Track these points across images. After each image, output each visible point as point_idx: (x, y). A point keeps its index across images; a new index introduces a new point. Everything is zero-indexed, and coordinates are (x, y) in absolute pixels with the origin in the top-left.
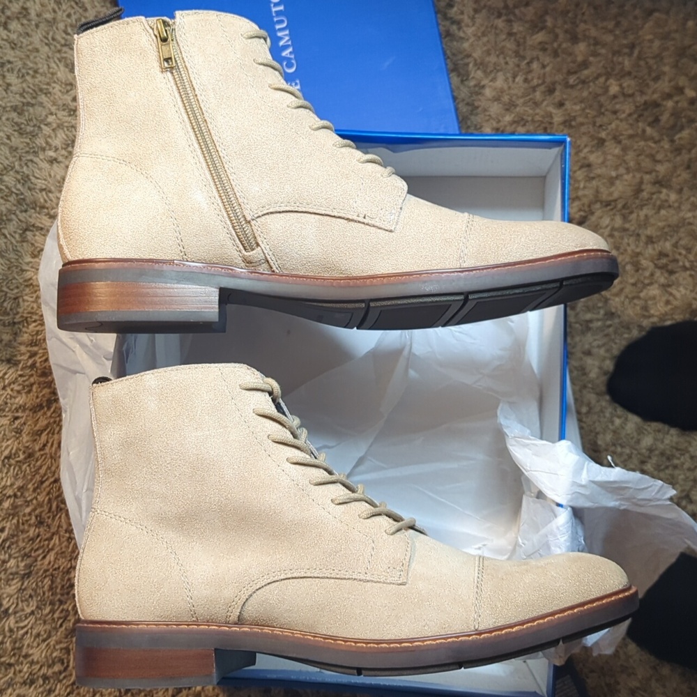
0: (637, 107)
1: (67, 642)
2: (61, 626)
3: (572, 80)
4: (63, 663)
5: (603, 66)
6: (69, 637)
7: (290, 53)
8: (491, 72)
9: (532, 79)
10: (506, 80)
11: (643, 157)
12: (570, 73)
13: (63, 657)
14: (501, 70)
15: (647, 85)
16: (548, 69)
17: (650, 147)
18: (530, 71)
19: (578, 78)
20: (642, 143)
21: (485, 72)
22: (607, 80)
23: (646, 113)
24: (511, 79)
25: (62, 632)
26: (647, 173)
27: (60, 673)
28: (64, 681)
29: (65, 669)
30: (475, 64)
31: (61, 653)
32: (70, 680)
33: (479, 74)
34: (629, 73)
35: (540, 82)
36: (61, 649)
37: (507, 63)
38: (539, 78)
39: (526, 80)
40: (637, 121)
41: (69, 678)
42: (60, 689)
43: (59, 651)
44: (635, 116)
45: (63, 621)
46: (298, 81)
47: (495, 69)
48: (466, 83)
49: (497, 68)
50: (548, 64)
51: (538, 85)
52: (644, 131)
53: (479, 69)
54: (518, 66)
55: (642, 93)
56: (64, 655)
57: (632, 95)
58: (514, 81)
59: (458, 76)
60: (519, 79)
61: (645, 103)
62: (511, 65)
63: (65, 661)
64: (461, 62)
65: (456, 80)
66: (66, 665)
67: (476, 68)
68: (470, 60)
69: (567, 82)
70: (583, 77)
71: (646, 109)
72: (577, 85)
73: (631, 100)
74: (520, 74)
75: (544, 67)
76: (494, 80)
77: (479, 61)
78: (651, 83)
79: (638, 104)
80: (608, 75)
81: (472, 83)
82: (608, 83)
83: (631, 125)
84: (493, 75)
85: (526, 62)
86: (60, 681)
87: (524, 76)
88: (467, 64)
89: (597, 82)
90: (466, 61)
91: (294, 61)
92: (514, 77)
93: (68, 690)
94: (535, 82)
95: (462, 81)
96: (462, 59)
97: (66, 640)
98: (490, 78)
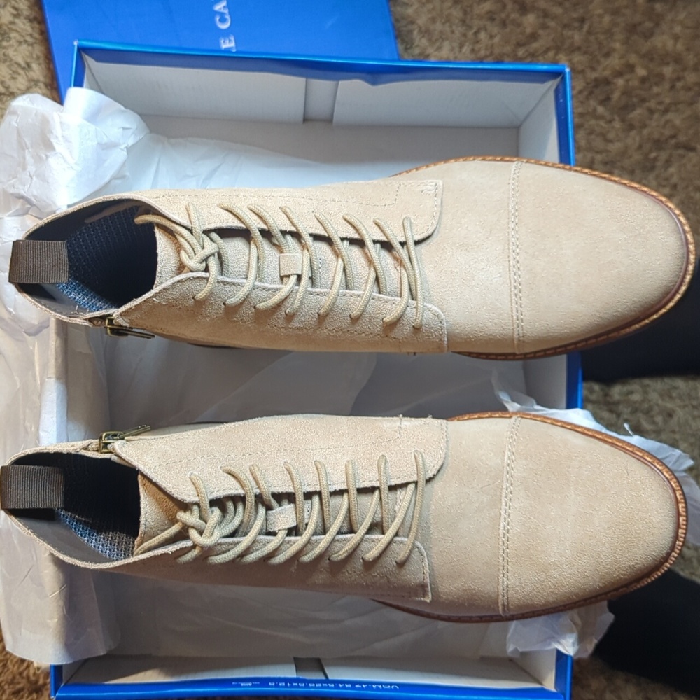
0: (588, 84)
3: (521, 53)
5: (553, 40)
7: (224, 7)
8: (437, 40)
9: (479, 50)
10: (452, 49)
11: (593, 136)
12: (519, 45)
14: (447, 39)
15: (598, 62)
16: (496, 40)
17: (602, 127)
18: (478, 42)
19: (527, 51)
20: (593, 122)
21: (430, 40)
22: (556, 54)
23: (597, 91)
24: (457, 50)
26: (597, 152)
30: (420, 31)
33: (424, 42)
34: (579, 49)
35: (488, 53)
37: (453, 32)
38: (486, 49)
39: (473, 51)
40: (587, 98)
44: (586, 93)
46: (232, 38)
47: (441, 37)
48: (409, 51)
49: (443, 37)
50: (496, 35)
51: (486, 56)
52: (595, 110)
53: (423, 37)
54: (464, 35)
55: (593, 69)
57: (582, 72)
58: (460, 51)
59: (402, 43)
60: (466, 49)
61: (596, 80)
62: (457, 34)
64: (404, 29)
65: (401, 47)
67: (421, 35)
68: (415, 27)
69: (516, 55)
70: (531, 50)
71: (596, 86)
72: (526, 58)
73: (580, 76)
74: (467, 44)
75: (492, 37)
76: (439, 49)
77: (423, 29)
78: (602, 60)
79: (589, 81)
80: (558, 49)
81: (417, 51)
82: (557, 57)
83: (582, 102)
84: (438, 44)
85: (473, 31)
87: (471, 47)
88: (411, 32)
89: (546, 56)
90: (410, 27)
91: (228, 17)
92: (461, 46)
94: (482, 53)
95: (406, 49)
96: (405, 26)
98: (435, 48)
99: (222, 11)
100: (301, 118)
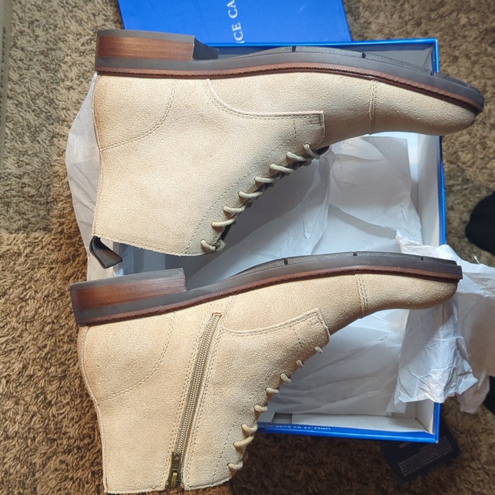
0: (480, 32)
1: (92, 423)
2: (88, 412)
3: (433, 16)
4: (90, 438)
5: (455, 4)
6: (94, 419)
7: (233, 4)
8: (375, 12)
9: (405, 16)
10: (386, 17)
11: (485, 68)
12: (431, 10)
13: (90, 433)
14: (382, 11)
15: (487, 16)
16: (416, 8)
17: (492, 61)
18: (403, 11)
19: (437, 14)
20: (485, 58)
21: (371, 12)
22: (458, 14)
23: (487, 37)
24: (389, 17)
25: (89, 416)
26: (489, 79)
27: (89, 444)
28: (92, 450)
29: (92, 442)
30: (364, 7)
31: (89, 430)
32: (96, 449)
33: (367, 13)
34: (474, 9)
35: (411, 18)
36: (89, 428)
37: (386, 5)
38: (410, 15)
39: (400, 17)
40: (481, 42)
41: (95, 448)
42: (89, 456)
43: (87, 430)
44: (479, 39)
45: (90, 409)
46: (239, 24)
47: (378, 10)
48: (358, 21)
49: (379, 9)
50: (416, 5)
51: (409, 20)
52: (486, 50)
53: (366, 10)
54: (394, 7)
55: (484, 22)
56: (91, 432)
57: (476, 25)
58: (391, 18)
59: (352, 16)
60: (396, 16)
61: (486, 29)
62: (389, 6)
63: (92, 436)
64: (353, 6)
65: (350, 19)
66: (92, 439)
67: (365, 10)
68: (360, 4)
69: (430, 17)
70: (441, 13)
71: (486, 34)
72: (437, 18)
73: (476, 28)
74: (396, 12)
75: (413, 7)
76: (377, 18)
77: (366, 5)
78: (490, 15)
79: (481, 30)
80: (459, 11)
81: (362, 21)
82: (459, 16)
83: (477, 45)
84: (377, 14)
85: (400, 4)
86: (89, 450)
87: (399, 14)
88: (358, 8)
89: (451, 16)
90: (357, 5)
91: (235, 10)
92: (392, 15)
93: (95, 456)
94: (407, 18)
95: (355, 20)
96: (354, 4)
97: (92, 422)
98: (375, 17)
99: (232, 6)
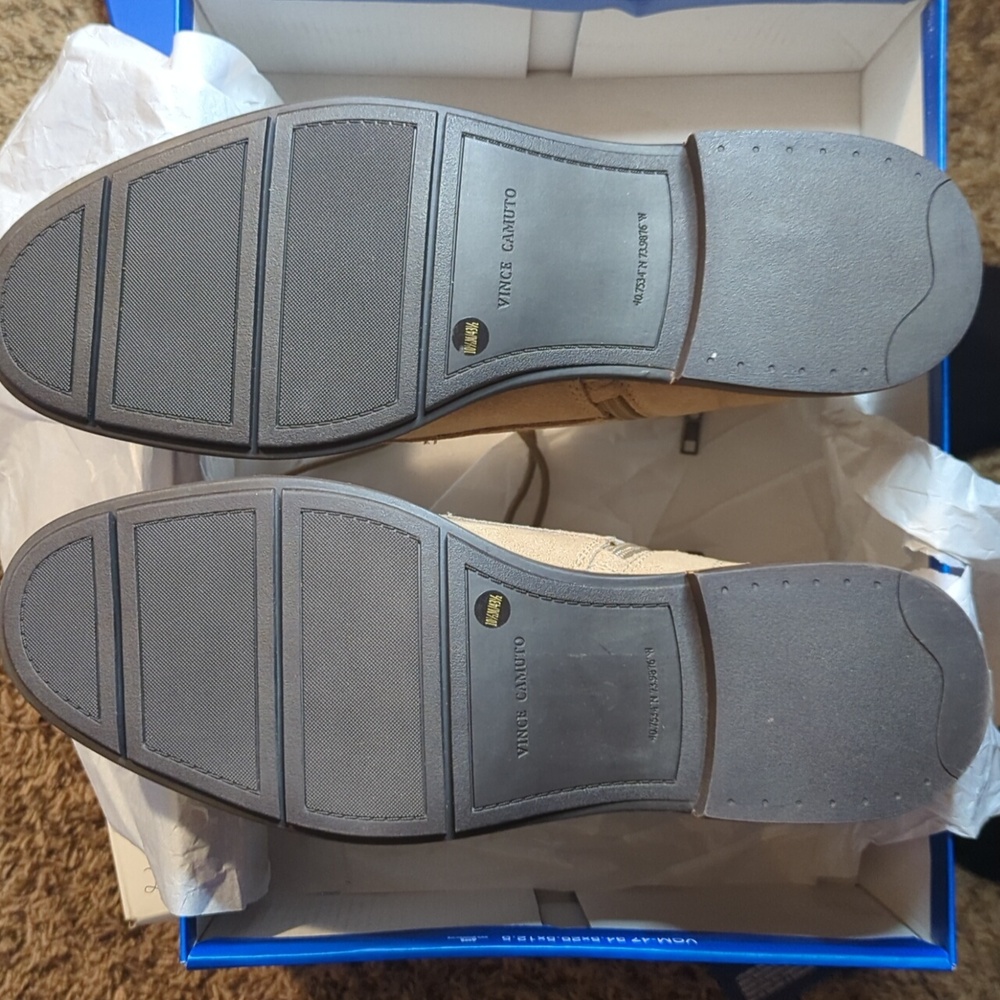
1: (20, 902)
2: (9, 875)
4: (14, 938)
6: (24, 893)
13: (14, 927)
25: (10, 886)
27: (11, 953)
28: (18, 967)
29: (20, 946)
31: (10, 919)
32: (27, 965)
36: (11, 914)
41: (26, 961)
42: (12, 981)
43: (7, 918)
45: (12, 868)
56: (16, 923)
63: (19, 933)
66: (19, 939)
86: (11, 967)
93: (26, 980)
97: (18, 899)
100: (524, 70)
